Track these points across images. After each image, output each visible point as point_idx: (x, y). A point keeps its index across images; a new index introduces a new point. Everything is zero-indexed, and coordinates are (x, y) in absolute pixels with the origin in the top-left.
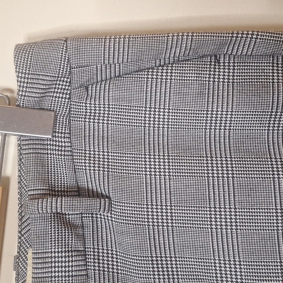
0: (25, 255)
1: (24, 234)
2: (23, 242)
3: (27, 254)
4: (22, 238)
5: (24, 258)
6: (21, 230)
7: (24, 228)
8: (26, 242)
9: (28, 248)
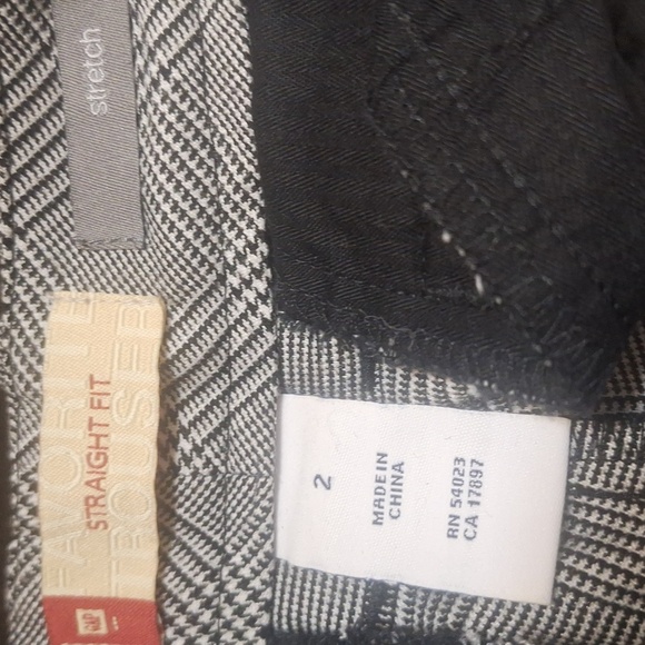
0: (35, 322)
1: (29, 225)
2: (27, 264)
3: (44, 318)
4: (20, 244)
5: (30, 333)
6: (13, 209)
7: (25, 198)
8: (37, 264)
9: (49, 289)
